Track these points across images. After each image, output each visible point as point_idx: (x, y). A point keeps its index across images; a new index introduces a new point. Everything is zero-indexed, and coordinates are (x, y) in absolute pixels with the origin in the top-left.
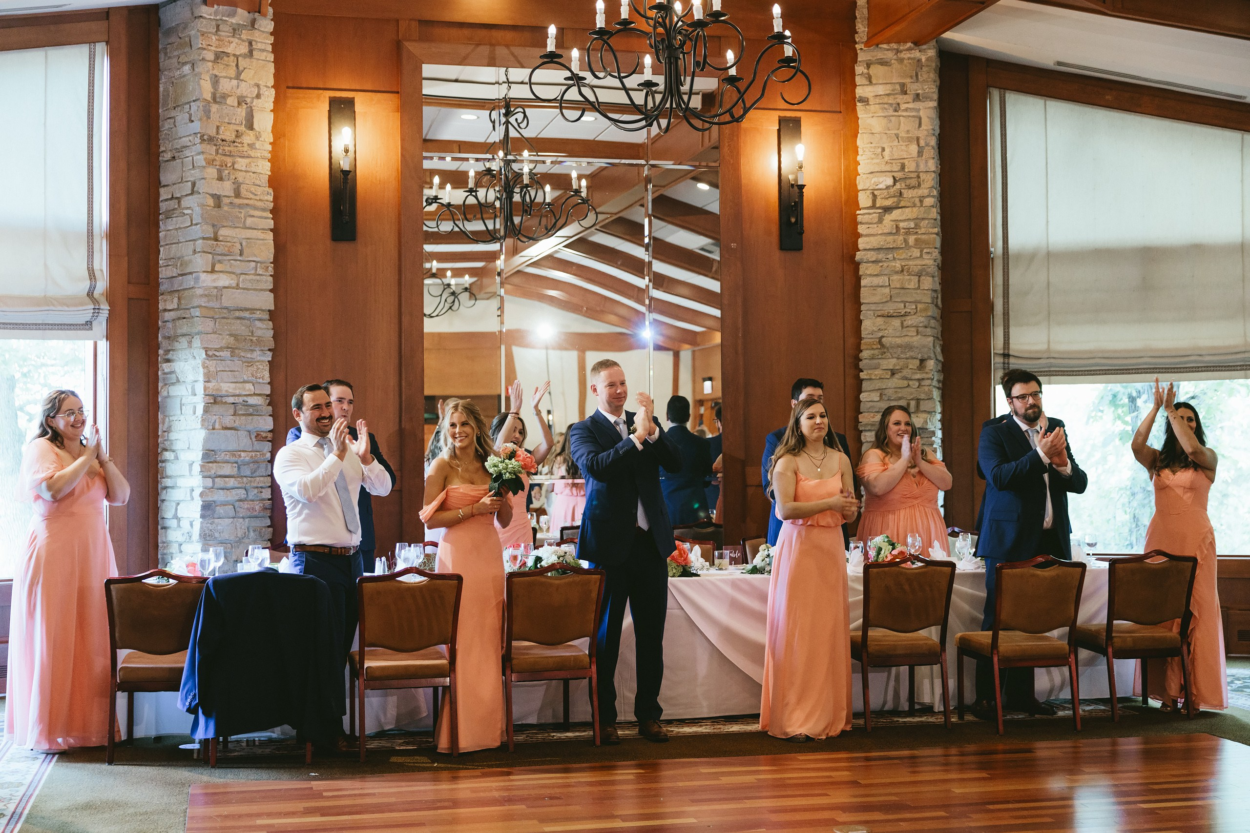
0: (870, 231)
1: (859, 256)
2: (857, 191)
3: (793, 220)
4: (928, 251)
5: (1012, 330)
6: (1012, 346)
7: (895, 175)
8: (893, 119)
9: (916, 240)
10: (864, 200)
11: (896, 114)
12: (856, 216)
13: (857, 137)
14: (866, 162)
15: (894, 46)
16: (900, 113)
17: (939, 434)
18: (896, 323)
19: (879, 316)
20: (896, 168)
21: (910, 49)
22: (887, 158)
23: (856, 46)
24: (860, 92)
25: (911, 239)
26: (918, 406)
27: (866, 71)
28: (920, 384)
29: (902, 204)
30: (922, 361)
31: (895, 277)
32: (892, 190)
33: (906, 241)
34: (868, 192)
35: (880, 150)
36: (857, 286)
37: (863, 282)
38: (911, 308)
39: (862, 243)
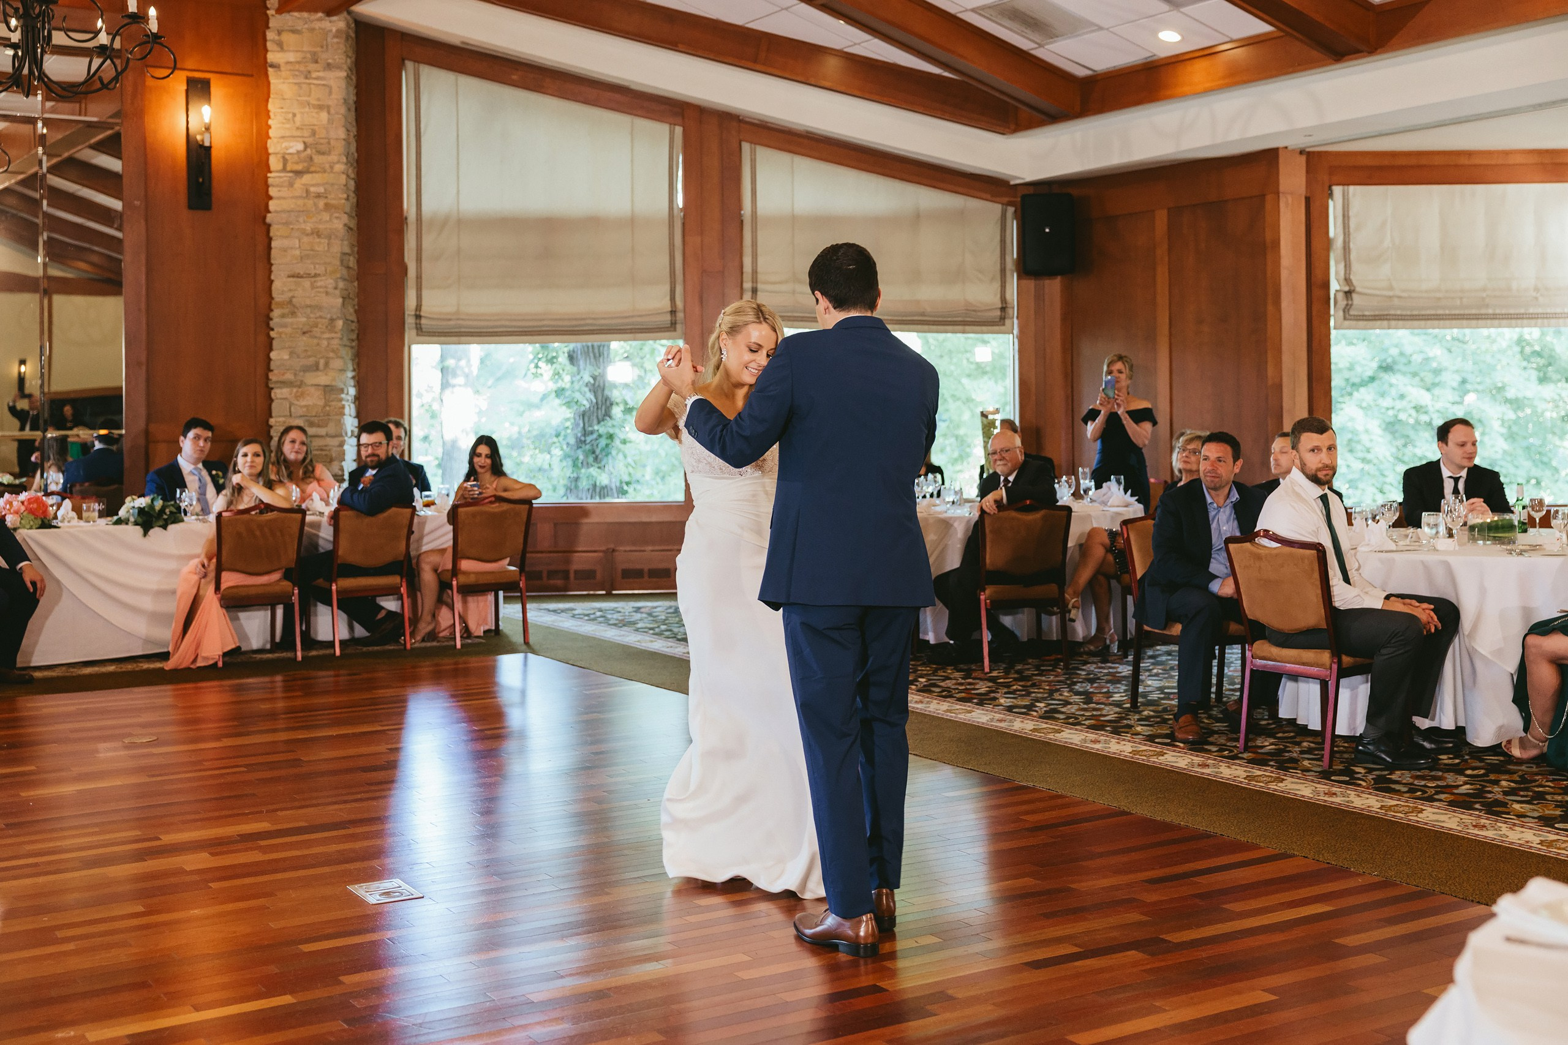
0: (281, 194)
1: (269, 218)
2: (268, 154)
3: (201, 180)
4: (337, 215)
5: (425, 293)
6: (424, 308)
7: (306, 140)
8: (304, 86)
9: (326, 205)
10: (274, 163)
11: (307, 81)
12: (267, 178)
13: (267, 101)
14: (277, 126)
15: (305, 15)
16: (311, 81)
17: (352, 391)
18: (307, 283)
19: (289, 277)
20: (306, 134)
21: (320, 20)
22: (298, 124)
23: (268, 12)
24: (271, 57)
25: (321, 203)
26: (327, 364)
27: (277, 38)
28: (329, 344)
29: (312, 169)
30: (332, 320)
31: (305, 239)
32: (303, 155)
33: (315, 204)
34: (279, 156)
35: (290, 116)
36: (269, 248)
37: (274, 244)
38: (320, 270)
39: (272, 205)
